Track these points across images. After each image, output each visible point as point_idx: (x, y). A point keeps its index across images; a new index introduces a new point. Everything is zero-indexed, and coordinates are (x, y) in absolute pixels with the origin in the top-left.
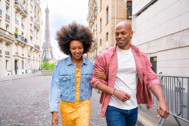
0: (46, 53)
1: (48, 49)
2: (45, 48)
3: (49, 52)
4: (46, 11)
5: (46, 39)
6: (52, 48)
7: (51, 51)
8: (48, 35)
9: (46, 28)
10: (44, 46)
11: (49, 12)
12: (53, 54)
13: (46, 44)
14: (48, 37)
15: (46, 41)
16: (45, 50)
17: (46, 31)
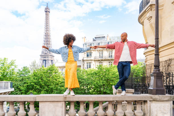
0: (45, 63)
3: (50, 62)
4: (45, 11)
6: (54, 56)
7: (52, 60)
8: (48, 40)
9: (45, 32)
10: (43, 55)
11: (49, 12)
13: (46, 52)
14: (48, 43)
16: (45, 59)
17: (45, 35)
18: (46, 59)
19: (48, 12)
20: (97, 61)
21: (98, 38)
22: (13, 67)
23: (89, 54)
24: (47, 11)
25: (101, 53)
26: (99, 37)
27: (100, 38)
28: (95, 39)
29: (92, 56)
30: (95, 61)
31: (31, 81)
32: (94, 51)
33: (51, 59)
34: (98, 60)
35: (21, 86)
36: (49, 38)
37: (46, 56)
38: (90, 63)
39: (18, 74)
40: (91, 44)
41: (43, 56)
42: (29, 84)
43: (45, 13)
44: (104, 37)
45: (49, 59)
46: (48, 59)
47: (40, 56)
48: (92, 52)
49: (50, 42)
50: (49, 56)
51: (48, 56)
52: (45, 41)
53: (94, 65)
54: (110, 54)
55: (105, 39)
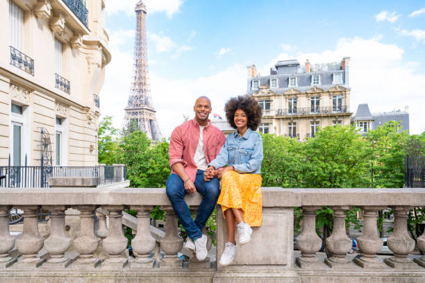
1: (142, 116)
2: (136, 113)
3: (147, 123)
4: (137, 11)
5: (137, 87)
6: (155, 112)
7: (151, 121)
8: (143, 75)
9: (137, 58)
10: (132, 108)
11: (145, 13)
12: (156, 129)
13: (139, 102)
14: (143, 81)
15: (136, 93)
16: (135, 117)
17: (136, 65)
18: (138, 117)
19: (142, 13)
20: (283, 119)
21: (283, 68)
22: (107, 132)
23: (264, 103)
24: (140, 11)
25: (293, 101)
26: (286, 66)
27: (287, 68)
28: (275, 70)
29: (271, 108)
30: (279, 119)
31: (163, 165)
32: (277, 97)
33: (149, 118)
34: (287, 119)
35: (133, 174)
36: (144, 71)
37: (138, 111)
38: (267, 124)
39: (122, 149)
40: (269, 81)
41: (132, 111)
42: (159, 171)
44: (298, 65)
45: (145, 116)
47: (125, 111)
48: (272, 98)
49: (147, 80)
50: (145, 111)
51: (141, 111)
52: (136, 78)
53: (275, 128)
54: (315, 104)
55: (300, 71)
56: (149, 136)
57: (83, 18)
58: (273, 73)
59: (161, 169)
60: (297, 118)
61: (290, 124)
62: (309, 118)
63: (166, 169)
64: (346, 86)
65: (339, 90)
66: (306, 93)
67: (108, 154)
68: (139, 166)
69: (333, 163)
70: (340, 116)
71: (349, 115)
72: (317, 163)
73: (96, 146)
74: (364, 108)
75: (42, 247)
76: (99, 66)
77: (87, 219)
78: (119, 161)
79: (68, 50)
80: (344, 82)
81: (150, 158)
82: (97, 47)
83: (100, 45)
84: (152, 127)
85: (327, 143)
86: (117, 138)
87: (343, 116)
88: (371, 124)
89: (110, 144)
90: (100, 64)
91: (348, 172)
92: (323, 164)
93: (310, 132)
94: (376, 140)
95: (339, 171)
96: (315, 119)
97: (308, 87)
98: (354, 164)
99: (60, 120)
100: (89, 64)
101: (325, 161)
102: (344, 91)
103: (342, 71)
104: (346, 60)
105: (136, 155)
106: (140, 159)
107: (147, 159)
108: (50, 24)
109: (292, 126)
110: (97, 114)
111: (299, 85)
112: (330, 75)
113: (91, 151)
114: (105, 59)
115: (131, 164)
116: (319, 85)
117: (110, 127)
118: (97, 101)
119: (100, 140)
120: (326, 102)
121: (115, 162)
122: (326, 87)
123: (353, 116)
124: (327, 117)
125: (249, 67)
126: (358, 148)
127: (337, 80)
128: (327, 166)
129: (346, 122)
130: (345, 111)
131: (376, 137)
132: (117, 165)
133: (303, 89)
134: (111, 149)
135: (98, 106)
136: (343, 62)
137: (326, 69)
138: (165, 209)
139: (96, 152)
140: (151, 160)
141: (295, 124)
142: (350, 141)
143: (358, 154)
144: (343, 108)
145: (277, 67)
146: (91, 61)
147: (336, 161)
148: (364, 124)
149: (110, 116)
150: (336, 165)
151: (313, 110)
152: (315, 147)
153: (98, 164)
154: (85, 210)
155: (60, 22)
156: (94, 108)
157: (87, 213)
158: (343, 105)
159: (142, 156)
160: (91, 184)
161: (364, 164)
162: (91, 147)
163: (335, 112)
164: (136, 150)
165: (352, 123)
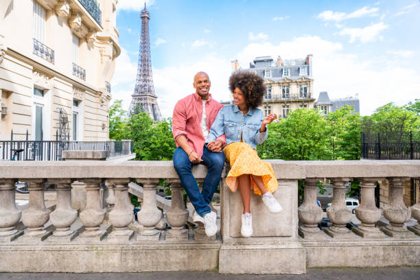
2: (141, 99)
3: (150, 107)
4: (142, 18)
5: (142, 78)
6: (156, 98)
7: (153, 105)
9: (142, 54)
10: (137, 94)
11: (148, 19)
12: (157, 112)
13: (143, 90)
14: (146, 73)
15: (141, 83)
16: (140, 102)
17: (141, 60)
18: (143, 102)
19: (146, 18)
21: (260, 63)
22: (117, 114)
26: (262, 61)
27: (263, 63)
28: (253, 64)
31: (163, 140)
33: (152, 102)
36: (148, 65)
37: (143, 97)
39: (129, 127)
41: (138, 97)
42: (160, 145)
43: (141, 20)
44: (271, 60)
45: (149, 101)
46: (145, 101)
47: (132, 98)
49: (150, 72)
50: (148, 97)
51: (145, 97)
52: (141, 70)
54: (286, 92)
55: (273, 65)
56: (151, 117)
57: (97, 18)
58: (252, 66)
59: (162, 143)
60: (272, 103)
61: (265, 108)
62: (281, 102)
63: (165, 144)
64: (310, 77)
65: (304, 80)
66: (279, 83)
67: (118, 132)
68: (143, 141)
69: (302, 138)
70: (305, 101)
71: (312, 101)
72: (289, 139)
73: (107, 125)
74: (324, 95)
75: (48, 220)
76: (110, 58)
77: (93, 192)
78: (127, 137)
79: (84, 44)
80: (308, 74)
81: (152, 134)
82: (109, 42)
83: (111, 40)
84: (154, 110)
85: (297, 122)
86: (125, 119)
87: (308, 101)
88: (330, 107)
89: (120, 123)
90: (111, 56)
91: (314, 147)
92: (294, 140)
93: (282, 114)
94: (335, 121)
95: (308, 145)
96: (285, 103)
97: (280, 78)
98: (319, 139)
99: (76, 102)
100: (102, 56)
101: (296, 137)
102: (308, 82)
103: (307, 65)
104: (310, 57)
105: (141, 133)
106: (144, 136)
107: (150, 136)
108: (69, 21)
109: (268, 109)
110: (108, 98)
111: (273, 76)
112: (297, 69)
113: (103, 129)
114: (115, 52)
115: (136, 140)
116: (289, 77)
117: (120, 109)
118: (109, 88)
119: (111, 120)
120: (294, 90)
121: (124, 138)
122: (294, 78)
123: (316, 101)
124: (295, 102)
125: (232, 62)
126: (322, 127)
127: (303, 73)
128: (298, 141)
129: (311, 106)
130: (309, 97)
131: (334, 118)
132: (125, 140)
133: (276, 79)
134: (120, 128)
135: (110, 91)
136: (308, 58)
137: (294, 64)
138: (171, 181)
139: (107, 130)
140: (153, 136)
141: (269, 107)
142: (316, 121)
143: (322, 131)
144: (308, 95)
145: (255, 62)
146: (103, 53)
147: (305, 137)
148: (325, 107)
149: (119, 100)
150: (305, 141)
151: (284, 97)
152: (288, 125)
153: (109, 140)
154: (91, 183)
155: (77, 20)
156: (106, 93)
157: (93, 186)
158: (308, 92)
159: (146, 133)
160: (101, 157)
161: (327, 140)
162: (104, 125)
163: (302, 98)
164: (141, 128)
165: (315, 107)
